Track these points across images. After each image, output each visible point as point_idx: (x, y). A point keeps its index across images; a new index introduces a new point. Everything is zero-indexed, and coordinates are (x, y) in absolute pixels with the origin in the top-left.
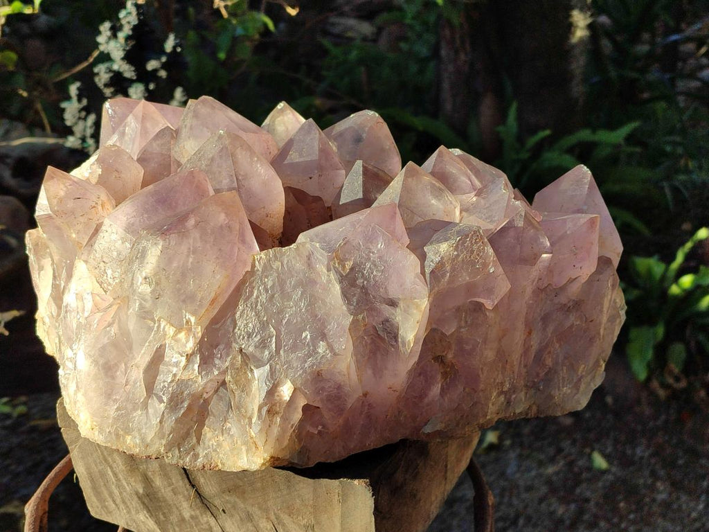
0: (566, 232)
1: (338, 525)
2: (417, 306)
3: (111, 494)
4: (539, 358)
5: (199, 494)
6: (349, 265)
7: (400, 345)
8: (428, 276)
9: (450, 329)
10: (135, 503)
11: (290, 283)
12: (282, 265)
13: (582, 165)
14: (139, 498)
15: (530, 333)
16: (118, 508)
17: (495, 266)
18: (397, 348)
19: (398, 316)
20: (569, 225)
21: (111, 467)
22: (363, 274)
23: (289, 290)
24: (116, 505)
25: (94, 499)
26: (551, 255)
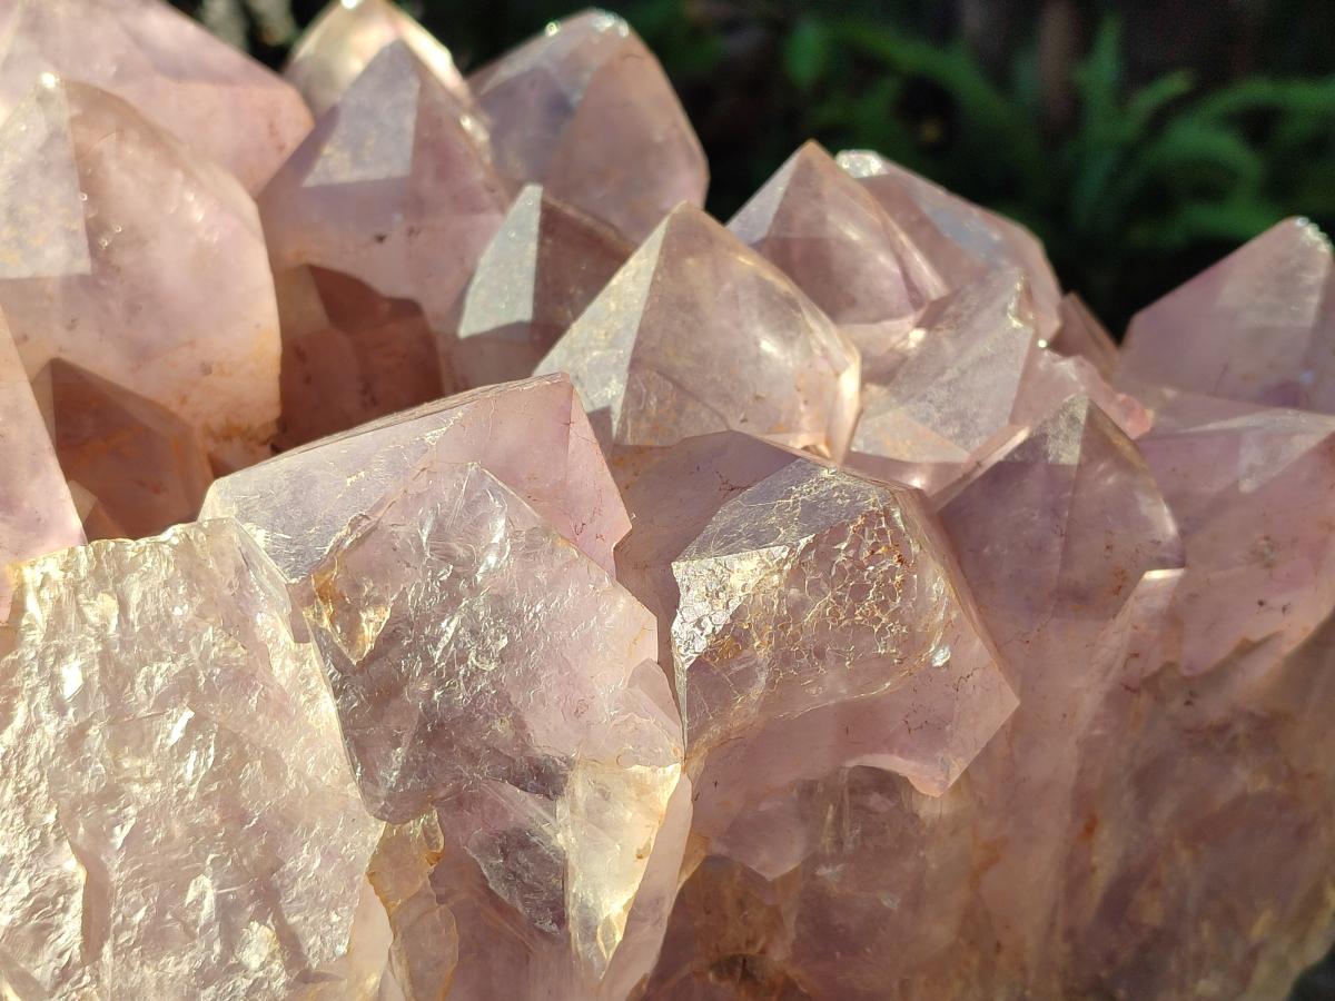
0: (1236, 484)
2: (643, 790)
4: (1118, 903)
6: (372, 625)
7: (575, 933)
8: (681, 678)
9: (779, 860)
11: (149, 681)
12: (123, 606)
13: (1300, 222)
15: (1090, 829)
17: (953, 639)
18: (561, 944)
19: (563, 832)
20: (1250, 456)
22: (427, 658)
23: (143, 712)
26: (1178, 570)
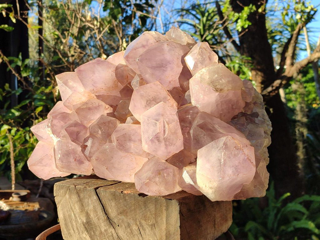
3: (72, 226)
5: (108, 218)
10: (82, 228)
14: (84, 225)
16: (75, 233)
21: (73, 212)
24: (74, 231)
25: (65, 230)
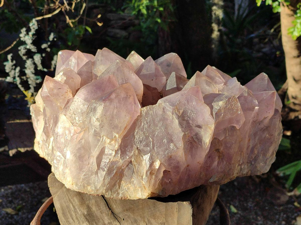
0: (263, 98)
1: (176, 222)
2: (210, 128)
3: (71, 215)
4: (252, 151)
5: (113, 213)
6: (181, 111)
7: (203, 144)
8: (214, 115)
9: (221, 138)
10: (83, 218)
11: (157, 119)
12: (153, 112)
13: (263, 73)
14: (84, 216)
15: (249, 140)
16: (74, 222)
17: (240, 111)
18: (201, 146)
19: (202, 132)
20: (264, 95)
21: (72, 204)
22: (187, 115)
23: (157, 123)
24: (73, 220)
25: (63, 218)
26: (259, 107)
